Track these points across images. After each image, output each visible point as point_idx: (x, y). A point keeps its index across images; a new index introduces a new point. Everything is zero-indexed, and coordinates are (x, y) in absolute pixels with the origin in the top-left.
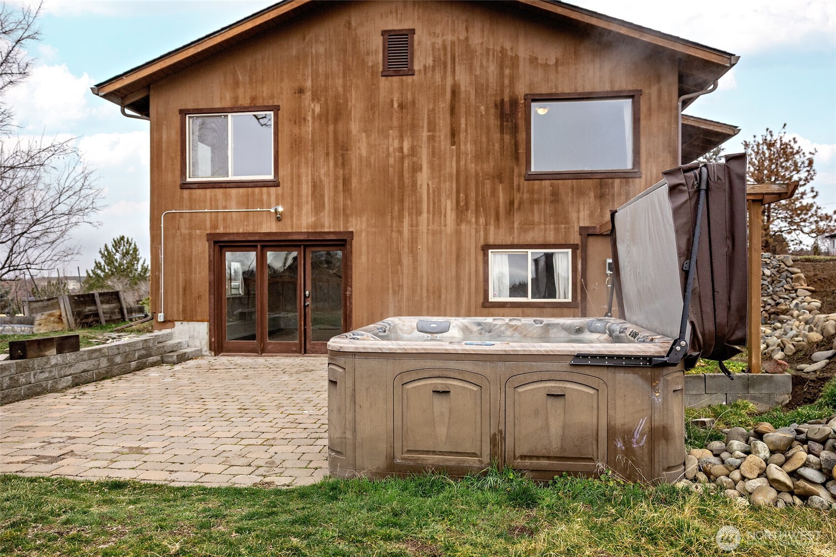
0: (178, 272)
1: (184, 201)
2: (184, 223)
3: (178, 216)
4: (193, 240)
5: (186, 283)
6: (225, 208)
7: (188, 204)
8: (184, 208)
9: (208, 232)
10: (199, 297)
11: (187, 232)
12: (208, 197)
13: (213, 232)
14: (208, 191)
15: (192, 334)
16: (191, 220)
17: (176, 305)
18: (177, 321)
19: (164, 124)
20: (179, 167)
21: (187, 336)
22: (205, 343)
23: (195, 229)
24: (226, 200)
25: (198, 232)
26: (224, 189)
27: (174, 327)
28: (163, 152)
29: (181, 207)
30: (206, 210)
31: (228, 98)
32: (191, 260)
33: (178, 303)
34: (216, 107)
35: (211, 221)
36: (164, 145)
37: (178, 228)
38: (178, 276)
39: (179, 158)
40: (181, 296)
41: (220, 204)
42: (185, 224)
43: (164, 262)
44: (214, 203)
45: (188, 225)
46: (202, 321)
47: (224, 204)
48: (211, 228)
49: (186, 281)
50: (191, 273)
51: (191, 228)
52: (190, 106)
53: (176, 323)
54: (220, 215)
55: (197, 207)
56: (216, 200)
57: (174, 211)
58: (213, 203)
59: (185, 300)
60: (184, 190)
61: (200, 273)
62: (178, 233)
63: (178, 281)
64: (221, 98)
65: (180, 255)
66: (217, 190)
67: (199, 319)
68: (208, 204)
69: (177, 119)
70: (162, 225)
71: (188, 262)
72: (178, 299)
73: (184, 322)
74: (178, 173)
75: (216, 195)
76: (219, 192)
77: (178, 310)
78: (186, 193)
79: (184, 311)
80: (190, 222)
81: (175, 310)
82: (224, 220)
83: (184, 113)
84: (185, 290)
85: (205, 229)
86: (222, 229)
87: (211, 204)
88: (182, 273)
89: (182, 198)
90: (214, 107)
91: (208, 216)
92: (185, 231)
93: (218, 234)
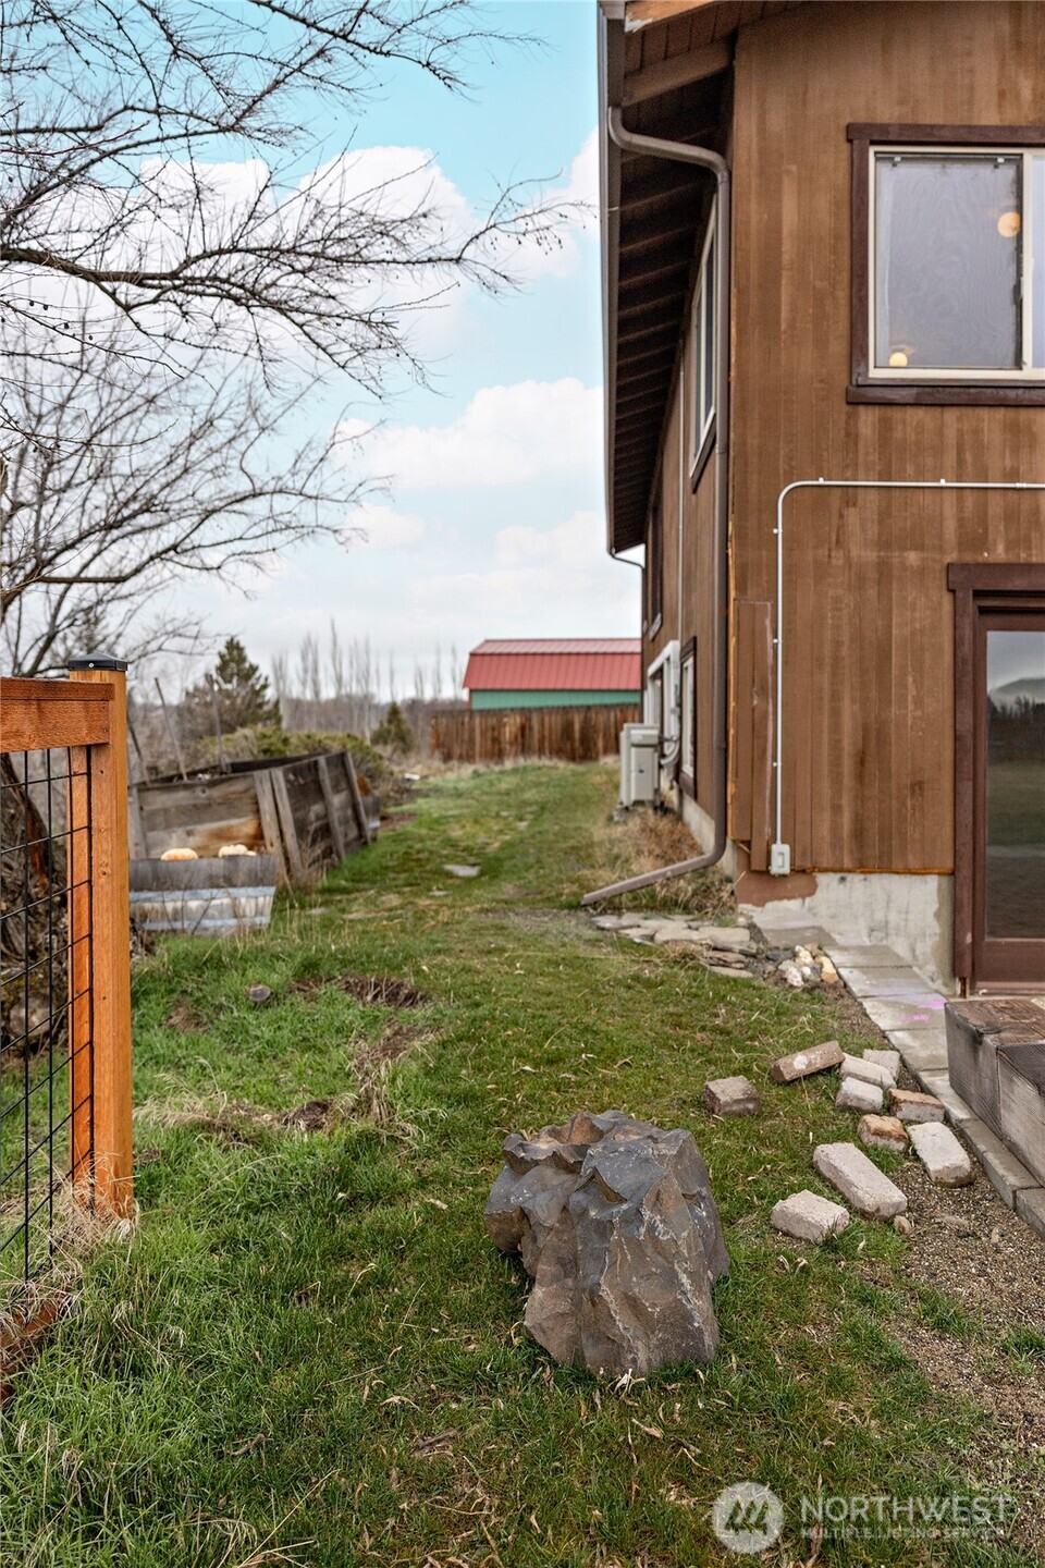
0: (836, 697)
1: (861, 447)
2: (859, 525)
3: (835, 500)
4: (895, 584)
5: (865, 738)
6: (1014, 475)
7: (874, 457)
8: (861, 472)
9: (948, 559)
10: (918, 787)
11: (872, 555)
12: (951, 434)
13: (969, 558)
14: (951, 415)
15: (879, 916)
16: (884, 515)
17: (827, 815)
18: (826, 870)
19: (789, 172)
20: (843, 326)
21: (862, 926)
22: (928, 950)
23: (903, 549)
24: (1016, 450)
25: (913, 557)
26: (1011, 413)
27: (812, 893)
28: (784, 273)
29: (850, 468)
30: (943, 483)
31: (1026, 92)
32: (884, 655)
33: (837, 809)
34: (983, 122)
35: (961, 522)
36: (788, 249)
37: (838, 542)
38: (836, 713)
39: (842, 295)
40: (848, 781)
41: (995, 462)
42: (864, 530)
43: (785, 662)
44: (970, 458)
45: (873, 530)
46: (923, 871)
47: (1008, 463)
48: (961, 546)
49: (866, 729)
50: (885, 701)
51: (884, 543)
52: (887, 113)
53: (822, 879)
54: (995, 500)
55: (910, 469)
56: (980, 448)
57: (821, 481)
58: (968, 457)
59: (860, 799)
60: (861, 409)
61: (919, 702)
62: (838, 559)
63: (836, 728)
64: (1002, 95)
65: (846, 638)
66: (984, 413)
67: (913, 862)
68: (950, 458)
69: (835, 158)
70: (779, 531)
71: (877, 661)
72: (837, 793)
73: (849, 877)
74: (838, 348)
75: (977, 432)
76: (991, 422)
77: (835, 829)
78: (867, 419)
79: (859, 834)
80: (880, 522)
81: (824, 830)
82: (1010, 516)
83: (861, 136)
84: (861, 760)
85: (941, 549)
86: (1000, 548)
87: (961, 462)
88: (853, 701)
89: (852, 436)
90: (975, 123)
91: (949, 506)
92: (863, 553)
93: (987, 565)
